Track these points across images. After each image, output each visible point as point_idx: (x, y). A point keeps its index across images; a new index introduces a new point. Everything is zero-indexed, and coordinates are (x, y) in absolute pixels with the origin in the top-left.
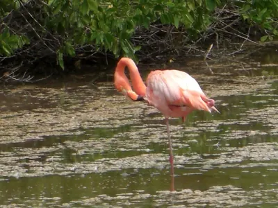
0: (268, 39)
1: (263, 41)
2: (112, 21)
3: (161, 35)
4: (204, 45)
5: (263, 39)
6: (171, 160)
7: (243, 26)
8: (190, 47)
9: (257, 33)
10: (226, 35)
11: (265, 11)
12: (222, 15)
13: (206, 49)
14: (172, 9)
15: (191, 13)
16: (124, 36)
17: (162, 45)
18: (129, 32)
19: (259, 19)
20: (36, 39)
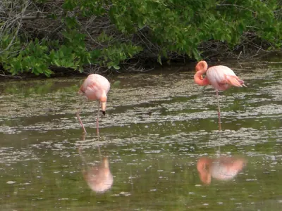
0: (272, 49)
1: (269, 50)
2: (188, 38)
3: (214, 46)
4: (237, 52)
5: (270, 48)
6: (219, 115)
7: (258, 41)
8: (229, 53)
9: (266, 46)
10: (249, 46)
11: (270, 33)
12: (248, 35)
13: (238, 54)
14: (219, 32)
15: (230, 34)
16: (194, 46)
17: (214, 52)
18: (196, 44)
19: (267, 37)
20: (147, 48)
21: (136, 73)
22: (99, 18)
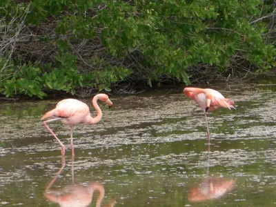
0: (260, 71)
1: (257, 73)
2: (176, 61)
3: (203, 69)
5: (257, 71)
6: (208, 136)
7: (247, 64)
8: (218, 75)
9: (254, 68)
10: (237, 69)
11: (258, 56)
12: (236, 58)
13: (227, 76)
14: (208, 55)
15: (219, 58)
16: (183, 69)
17: (204, 75)
18: (185, 67)
19: (255, 60)
20: (137, 71)
21: (127, 95)
22: (90, 41)
